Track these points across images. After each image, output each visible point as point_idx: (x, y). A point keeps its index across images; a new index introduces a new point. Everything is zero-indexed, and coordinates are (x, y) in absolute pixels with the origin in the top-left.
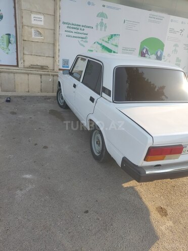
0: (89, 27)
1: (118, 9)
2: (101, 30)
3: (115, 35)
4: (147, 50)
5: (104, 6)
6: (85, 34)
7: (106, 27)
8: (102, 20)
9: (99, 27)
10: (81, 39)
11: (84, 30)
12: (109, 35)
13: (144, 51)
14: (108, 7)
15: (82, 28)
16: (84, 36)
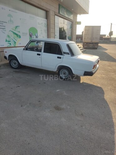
0: (5, 22)
1: (16, 12)
2: (11, 24)
3: (18, 26)
4: (32, 34)
5: (10, 10)
6: (4, 26)
7: (13, 22)
8: (10, 18)
9: (10, 22)
10: (3, 29)
11: (3, 24)
12: (15, 26)
13: (31, 34)
14: (12, 11)
15: (2, 23)
16: (4, 27)
